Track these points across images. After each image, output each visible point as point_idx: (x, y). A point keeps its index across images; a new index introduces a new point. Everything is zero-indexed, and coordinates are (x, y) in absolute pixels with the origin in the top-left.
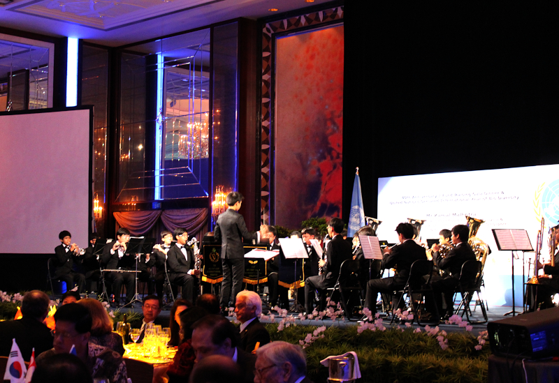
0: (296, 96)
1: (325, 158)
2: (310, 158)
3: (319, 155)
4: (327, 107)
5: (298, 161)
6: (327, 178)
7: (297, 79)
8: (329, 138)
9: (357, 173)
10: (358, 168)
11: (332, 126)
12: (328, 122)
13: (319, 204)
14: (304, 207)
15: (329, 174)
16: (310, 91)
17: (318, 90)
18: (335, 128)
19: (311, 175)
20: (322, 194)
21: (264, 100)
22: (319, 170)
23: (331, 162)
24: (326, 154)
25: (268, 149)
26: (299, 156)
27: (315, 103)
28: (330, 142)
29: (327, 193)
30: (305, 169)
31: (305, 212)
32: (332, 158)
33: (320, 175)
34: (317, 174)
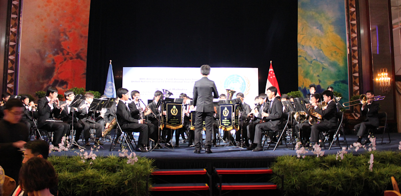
0: (38, 17)
1: (58, 54)
2: (47, 53)
3: (54, 52)
4: (61, 25)
5: (38, 54)
6: (59, 65)
7: (39, 7)
8: (62, 43)
9: (110, 63)
10: (111, 61)
11: (65, 37)
12: (61, 34)
13: (52, 80)
14: (41, 81)
15: (61, 63)
16: (49, 15)
17: (55, 15)
18: (67, 38)
19: (48, 63)
20: (55, 74)
21: (13, 16)
22: (53, 60)
23: (63, 56)
24: (59, 52)
25: (15, 45)
26: (39, 51)
27: (53, 22)
28: (62, 45)
29: (59, 74)
30: (43, 59)
31: (42, 84)
32: (63, 54)
33: (54, 63)
34: (52, 62)
